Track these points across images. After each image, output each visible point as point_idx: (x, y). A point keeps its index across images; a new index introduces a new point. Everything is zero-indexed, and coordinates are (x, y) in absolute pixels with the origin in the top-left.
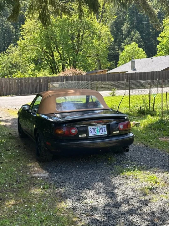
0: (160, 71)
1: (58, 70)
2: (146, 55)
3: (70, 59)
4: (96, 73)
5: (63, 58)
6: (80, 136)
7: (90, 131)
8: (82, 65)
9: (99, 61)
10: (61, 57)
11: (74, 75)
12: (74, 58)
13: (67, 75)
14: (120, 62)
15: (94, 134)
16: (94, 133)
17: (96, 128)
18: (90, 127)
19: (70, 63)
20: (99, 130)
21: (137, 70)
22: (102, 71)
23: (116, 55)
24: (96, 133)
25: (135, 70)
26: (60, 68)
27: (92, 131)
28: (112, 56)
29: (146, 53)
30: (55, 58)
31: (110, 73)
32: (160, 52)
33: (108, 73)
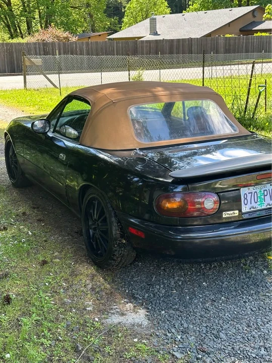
0: (199, 37)
1: (19, 31)
2: (170, 9)
3: (39, 9)
4: (89, 38)
5: (27, 9)
6: (225, 215)
7: (245, 199)
8: (62, 23)
9: (91, 16)
10: (24, 6)
11: (56, 40)
12: (48, 8)
13: (44, 40)
14: (125, 19)
15: (253, 208)
16: (254, 204)
17: (258, 191)
18: (243, 191)
19: (40, 17)
20: (264, 196)
21: (159, 35)
22: (100, 35)
23: (117, 7)
24: (258, 203)
25: (156, 34)
26: (24, 27)
27: (249, 198)
28: (111, 7)
29: (170, 6)
30: (14, 8)
31: (114, 39)
32: (194, 4)
33: (110, 39)
